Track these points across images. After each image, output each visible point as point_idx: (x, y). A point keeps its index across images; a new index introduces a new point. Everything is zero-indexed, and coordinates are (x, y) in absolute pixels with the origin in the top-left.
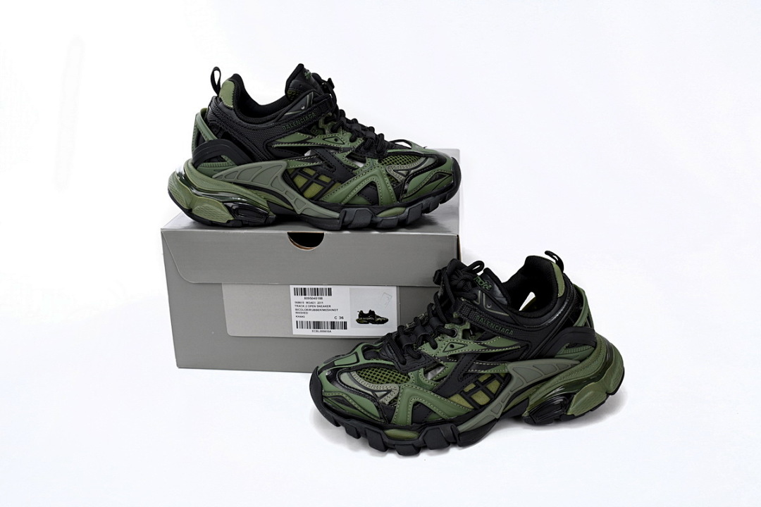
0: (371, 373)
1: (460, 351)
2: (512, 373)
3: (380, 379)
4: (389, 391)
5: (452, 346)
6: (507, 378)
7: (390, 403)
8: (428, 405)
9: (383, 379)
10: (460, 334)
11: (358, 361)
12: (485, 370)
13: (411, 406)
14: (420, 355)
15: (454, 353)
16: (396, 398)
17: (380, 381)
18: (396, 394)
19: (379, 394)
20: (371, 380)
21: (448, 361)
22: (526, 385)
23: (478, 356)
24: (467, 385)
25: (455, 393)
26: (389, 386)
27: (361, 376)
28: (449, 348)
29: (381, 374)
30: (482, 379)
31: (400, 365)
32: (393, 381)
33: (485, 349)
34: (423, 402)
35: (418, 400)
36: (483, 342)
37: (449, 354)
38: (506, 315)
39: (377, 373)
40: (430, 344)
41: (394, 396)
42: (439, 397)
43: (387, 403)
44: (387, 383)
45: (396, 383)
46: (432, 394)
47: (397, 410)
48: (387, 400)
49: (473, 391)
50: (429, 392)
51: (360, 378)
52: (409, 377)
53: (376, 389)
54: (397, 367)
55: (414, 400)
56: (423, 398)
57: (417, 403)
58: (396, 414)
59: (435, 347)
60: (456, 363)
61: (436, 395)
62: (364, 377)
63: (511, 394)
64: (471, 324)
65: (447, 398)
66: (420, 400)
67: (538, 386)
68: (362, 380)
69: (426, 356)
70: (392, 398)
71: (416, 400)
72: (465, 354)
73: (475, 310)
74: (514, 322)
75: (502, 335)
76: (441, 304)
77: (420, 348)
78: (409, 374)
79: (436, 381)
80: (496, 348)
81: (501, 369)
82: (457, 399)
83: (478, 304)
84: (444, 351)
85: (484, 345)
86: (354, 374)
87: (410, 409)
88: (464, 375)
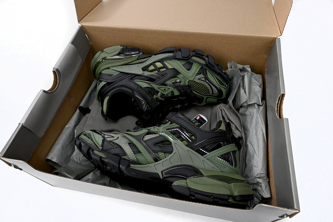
1: (162, 86)
2: (141, 71)
4: (199, 79)
6: (144, 69)
7: (200, 74)
8: (183, 68)
10: (159, 94)
11: (207, 98)
12: (154, 75)
13: (191, 70)
14: (179, 91)
15: (165, 87)
17: (201, 85)
19: (204, 79)
20: (205, 87)
22: (137, 65)
23: (155, 82)
24: (164, 71)
25: (170, 69)
26: (198, 81)
27: (209, 90)
28: (166, 89)
29: (200, 88)
30: (156, 72)
32: (196, 83)
33: (151, 83)
38: (136, 96)
40: (174, 94)
41: (197, 76)
42: (177, 70)
44: (198, 83)
45: (194, 82)
46: (180, 72)
47: (198, 70)
48: (201, 76)
49: (162, 68)
50: (182, 73)
52: (188, 83)
53: (204, 82)
55: (189, 72)
56: (185, 71)
57: (189, 70)
59: (172, 92)
63: (144, 63)
64: (153, 96)
65: (174, 68)
66: (187, 71)
68: (208, 88)
69: (177, 89)
70: (199, 76)
72: (160, 84)
73: (150, 102)
74: (134, 91)
75: (141, 87)
77: (179, 94)
79: (177, 77)
80: (146, 82)
81: (146, 73)
82: (170, 67)
83: (147, 105)
84: (169, 89)
85: (151, 86)
86: (211, 92)
87: (192, 68)
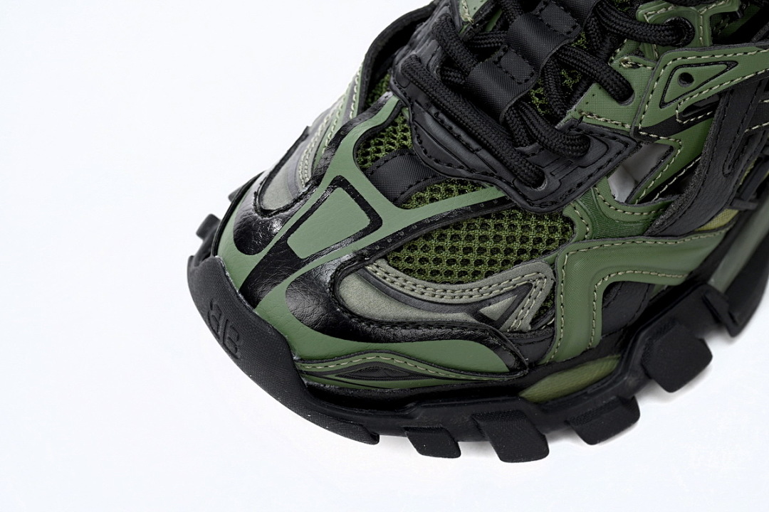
0: (439, 249)
1: (716, 86)
3: (479, 262)
5: (686, 78)
7: (533, 322)
9: (486, 257)
10: (705, 29)
11: (376, 222)
13: (597, 304)
14: (583, 138)
15: (697, 98)
16: (550, 299)
17: (483, 268)
18: (547, 290)
19: (493, 310)
20: (449, 273)
21: (682, 128)
26: (517, 274)
27: (408, 271)
28: (675, 87)
29: (475, 244)
31: (528, 191)
32: (522, 252)
34: (628, 275)
35: (614, 278)
37: (682, 106)
39: (461, 244)
40: (603, 86)
41: (541, 296)
42: (671, 242)
43: (525, 325)
44: (507, 263)
45: (536, 253)
46: (650, 242)
47: (560, 333)
48: (522, 319)
50: (639, 240)
51: (411, 280)
52: (568, 220)
53: (476, 298)
54: (518, 200)
55: (602, 284)
56: (626, 265)
57: (612, 288)
58: (556, 344)
59: (622, 92)
61: (660, 242)
62: (421, 272)
66: (622, 276)
68: (421, 283)
69: (606, 137)
70: (537, 304)
71: (608, 280)
72: (733, 90)
77: (572, 113)
78: (567, 212)
82: (720, 218)
84: (662, 104)
86: (380, 268)
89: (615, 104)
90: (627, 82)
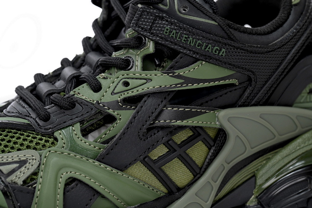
1: (140, 91)
2: (228, 127)
4: (22, 163)
5: (126, 84)
6: (220, 139)
7: (25, 182)
8: (91, 182)
9: (11, 144)
10: (139, 63)
12: (182, 120)
13: (61, 186)
15: (130, 94)
16: (35, 173)
17: (6, 149)
18: (35, 166)
19: (5, 169)
21: (120, 108)
22: (250, 152)
24: (154, 146)
25: (135, 161)
26: (22, 155)
28: (121, 87)
30: (180, 138)
32: (28, 147)
33: (182, 84)
34: (82, 177)
35: (73, 175)
36: (177, 72)
37: (122, 97)
38: (213, 22)
41: (32, 170)
42: (109, 168)
43: (20, 182)
44: (19, 150)
45: (35, 149)
46: (97, 163)
47: (37, 193)
48: (19, 178)
49: (165, 159)
50: (91, 161)
52: (56, 139)
54: (34, 125)
55: (65, 176)
56: (82, 171)
57: (71, 181)
58: (35, 200)
59: (97, 88)
60: (134, 111)
61: (103, 165)
63: (228, 167)
64: (156, 44)
65: (121, 170)
66: (77, 175)
67: (269, 155)
69: (83, 103)
70: (28, 173)
71: (69, 175)
72: (148, 95)
73: (162, 18)
75: (209, 58)
76: (104, 33)
77: (72, 93)
78: (56, 134)
79: (104, 143)
80: (199, 81)
83: (166, 8)
84: (113, 93)
85: (179, 77)
87: (61, 191)
88: (149, 130)
89: (92, 92)
90: (100, 84)
